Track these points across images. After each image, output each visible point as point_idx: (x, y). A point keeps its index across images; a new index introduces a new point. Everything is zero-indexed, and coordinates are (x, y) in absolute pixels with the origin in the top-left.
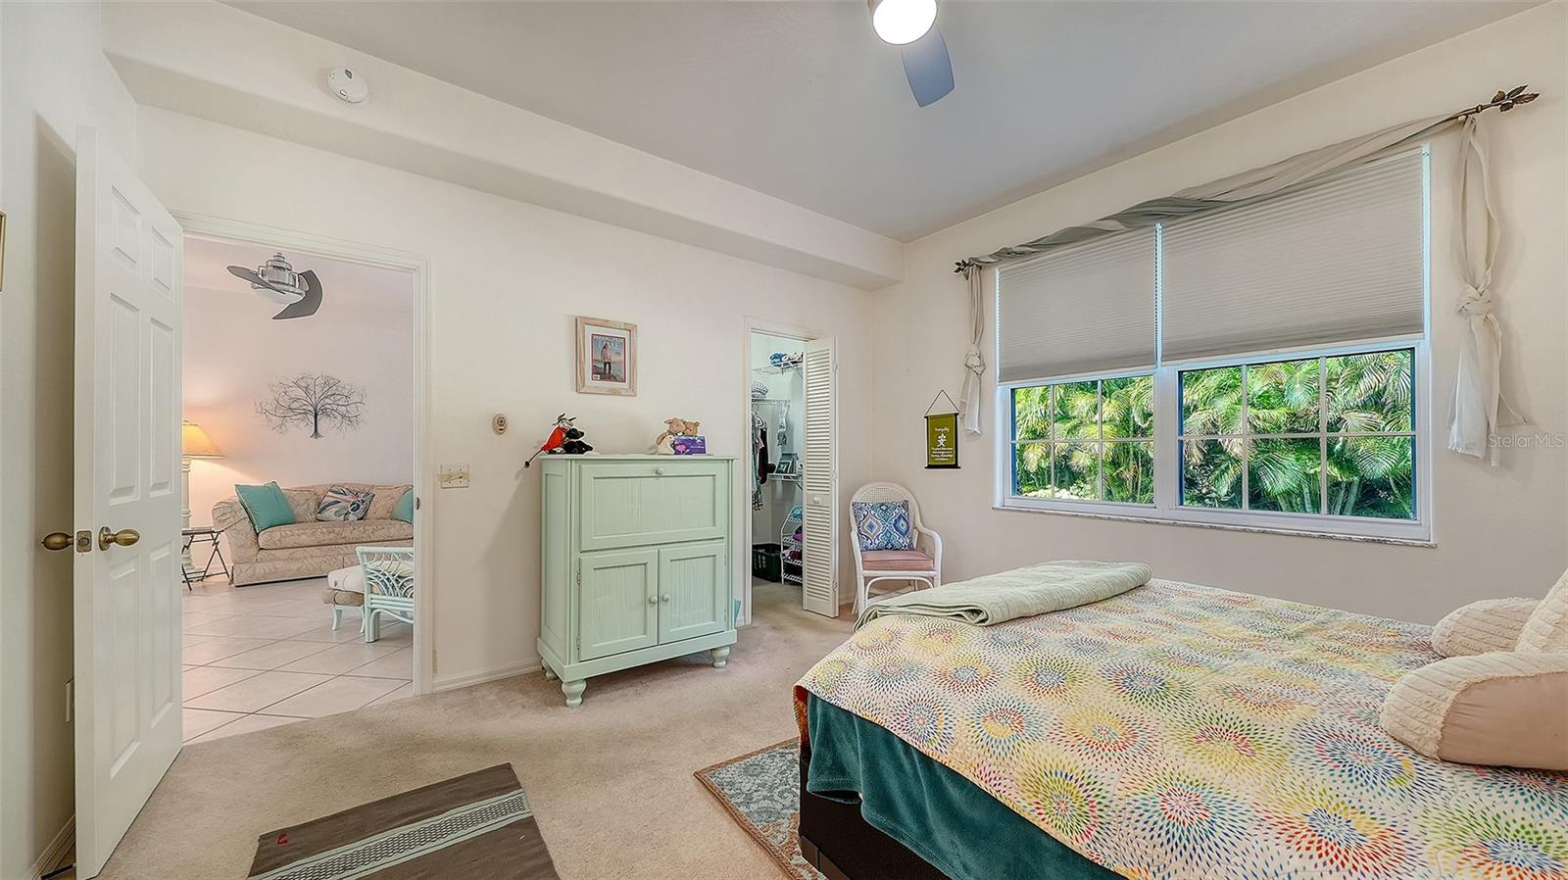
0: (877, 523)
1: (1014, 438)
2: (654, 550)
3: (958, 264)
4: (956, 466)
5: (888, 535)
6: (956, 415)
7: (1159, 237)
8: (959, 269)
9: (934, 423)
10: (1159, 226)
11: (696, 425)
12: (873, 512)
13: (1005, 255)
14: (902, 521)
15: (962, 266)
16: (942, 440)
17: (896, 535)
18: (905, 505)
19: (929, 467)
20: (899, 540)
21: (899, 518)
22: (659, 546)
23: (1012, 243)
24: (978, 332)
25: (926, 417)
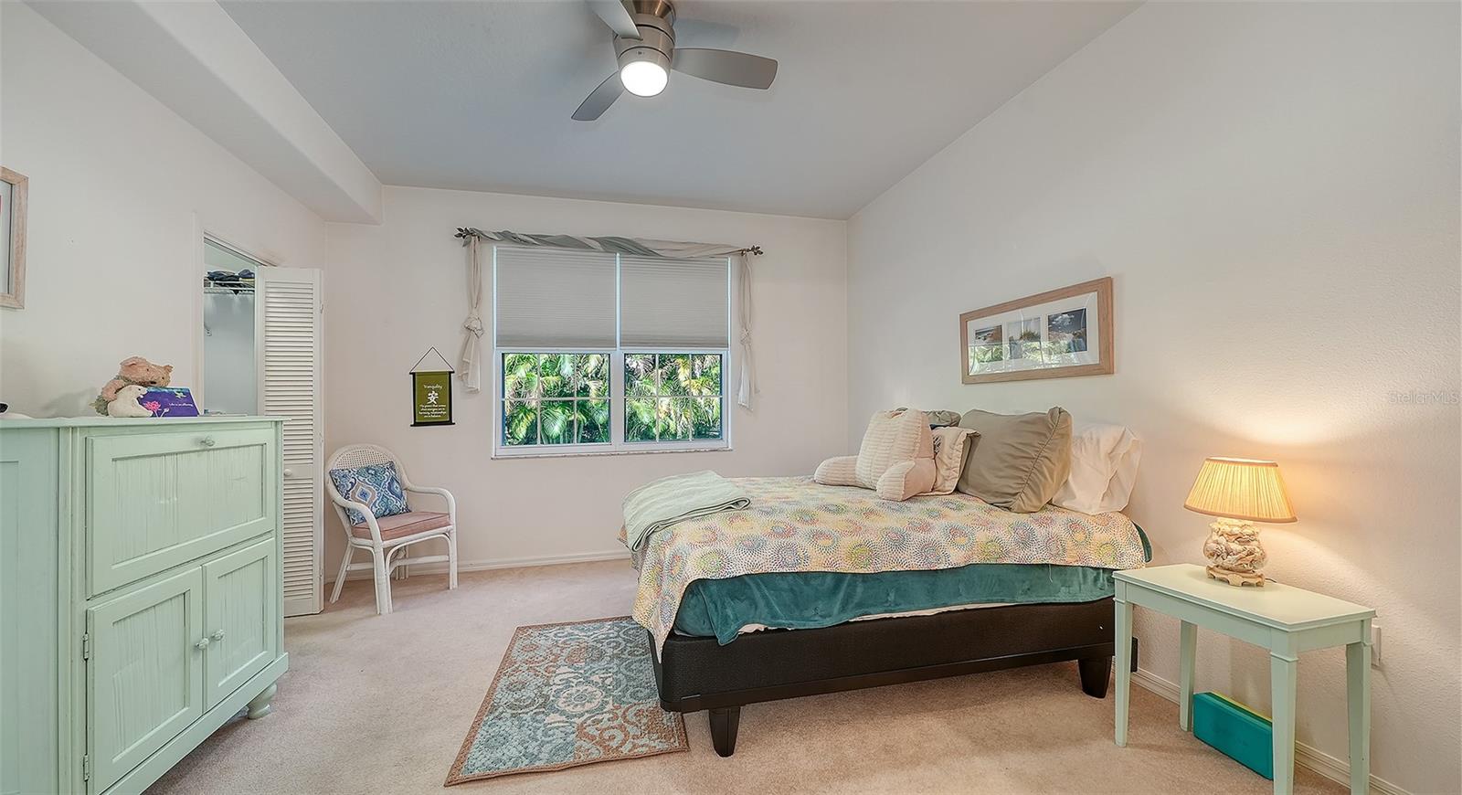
0: (370, 489)
1: (503, 396)
2: (195, 569)
3: (459, 229)
4: (450, 423)
5: (385, 500)
6: (450, 373)
7: (618, 263)
8: (460, 235)
9: (421, 381)
10: (618, 255)
11: (168, 369)
12: (361, 478)
13: (507, 237)
14: (396, 484)
15: (465, 234)
16: (433, 397)
17: (393, 499)
18: (392, 467)
19: (416, 424)
20: (396, 504)
21: (392, 479)
22: (201, 561)
23: (518, 229)
24: (475, 297)
25: (414, 374)
